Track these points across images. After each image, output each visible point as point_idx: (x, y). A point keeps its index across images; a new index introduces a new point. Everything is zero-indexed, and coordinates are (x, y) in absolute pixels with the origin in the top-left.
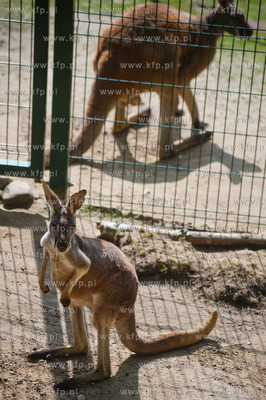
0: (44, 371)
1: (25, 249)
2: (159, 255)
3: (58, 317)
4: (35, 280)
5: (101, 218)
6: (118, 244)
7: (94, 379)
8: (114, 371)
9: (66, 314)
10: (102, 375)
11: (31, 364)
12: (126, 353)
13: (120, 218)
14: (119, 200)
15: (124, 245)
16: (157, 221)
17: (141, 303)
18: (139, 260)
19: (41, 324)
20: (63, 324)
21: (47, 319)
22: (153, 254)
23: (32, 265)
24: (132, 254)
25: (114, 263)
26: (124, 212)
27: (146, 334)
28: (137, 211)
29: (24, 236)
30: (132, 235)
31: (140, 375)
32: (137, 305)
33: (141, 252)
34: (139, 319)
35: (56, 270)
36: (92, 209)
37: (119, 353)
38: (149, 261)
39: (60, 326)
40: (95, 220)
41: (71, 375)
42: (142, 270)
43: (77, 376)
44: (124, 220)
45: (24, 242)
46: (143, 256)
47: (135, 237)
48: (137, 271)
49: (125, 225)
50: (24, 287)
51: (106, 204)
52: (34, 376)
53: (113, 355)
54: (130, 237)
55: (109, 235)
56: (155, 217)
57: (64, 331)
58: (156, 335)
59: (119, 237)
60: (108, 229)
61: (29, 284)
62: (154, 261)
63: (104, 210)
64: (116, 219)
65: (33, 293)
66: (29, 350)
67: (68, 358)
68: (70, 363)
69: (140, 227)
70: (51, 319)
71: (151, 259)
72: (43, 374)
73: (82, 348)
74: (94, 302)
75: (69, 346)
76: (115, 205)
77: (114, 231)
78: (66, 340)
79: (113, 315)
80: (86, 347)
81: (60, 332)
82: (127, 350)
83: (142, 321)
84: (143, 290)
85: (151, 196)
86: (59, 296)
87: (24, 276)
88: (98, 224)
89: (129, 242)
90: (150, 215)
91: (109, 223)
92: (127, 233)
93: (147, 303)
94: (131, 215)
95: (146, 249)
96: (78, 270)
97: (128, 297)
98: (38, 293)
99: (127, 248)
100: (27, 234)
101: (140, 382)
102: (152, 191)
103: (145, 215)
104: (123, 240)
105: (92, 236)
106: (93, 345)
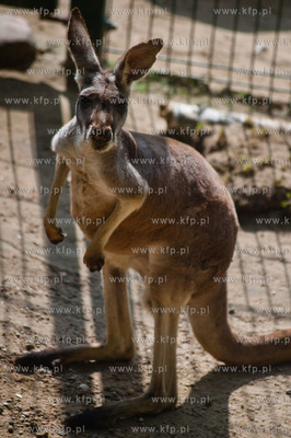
0: (46, 391)
1: (17, 152)
2: (279, 175)
3: (78, 286)
4: (34, 212)
5: (168, 96)
6: (200, 147)
7: (142, 410)
8: (183, 395)
9: (94, 281)
11: (20, 377)
12: (208, 363)
13: (205, 99)
14: (205, 61)
15: (213, 150)
16: (279, 106)
17: (241, 266)
18: (239, 182)
19: (42, 300)
20: (87, 300)
21: (55, 293)
22: (268, 171)
23: (29, 181)
24: (226, 169)
25: (194, 184)
26: (214, 87)
27: (248, 328)
28: (240, 86)
29: (15, 126)
30: (228, 131)
31: (232, 406)
32: (232, 273)
33: (246, 167)
34: (234, 296)
35: (81, 198)
36: (158, 77)
37: (194, 361)
38: (259, 185)
39: (80, 304)
40: (157, 98)
42: (244, 202)
45: (16, 137)
46: (249, 174)
47: (235, 136)
48: (237, 203)
49: (213, 114)
50: (13, 224)
51: (178, 69)
52: (25, 398)
53: (182, 364)
54: (223, 135)
56: (276, 98)
58: (267, 330)
60: (183, 120)
61: (21, 219)
62: (270, 184)
63: (175, 82)
64: (196, 100)
65: (30, 238)
66: (17, 349)
67: (94, 368)
68: (96, 377)
69: (243, 117)
70: (63, 287)
71: (263, 181)
72: (44, 397)
73: (123, 349)
75: (96, 345)
76: (197, 72)
77: (193, 123)
78: (90, 332)
79: (186, 288)
80: (131, 348)
81: (81, 317)
82: (209, 357)
83: (241, 301)
84: (245, 240)
85: (269, 56)
87: (12, 203)
88: (163, 108)
89: (222, 146)
90: (265, 93)
91: (184, 107)
92: (218, 129)
93: (253, 267)
94: (227, 93)
96: (123, 202)
97: (218, 254)
98: (40, 238)
99: (220, 157)
100: (22, 122)
101: (232, 419)
102: (271, 47)
103: (256, 93)
104: (211, 142)
105: (148, 131)
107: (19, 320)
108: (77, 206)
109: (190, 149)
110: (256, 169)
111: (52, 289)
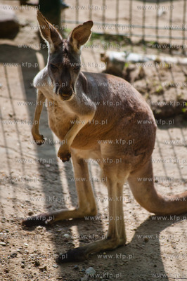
0: (43, 240)
1: (12, 91)
2: (179, 92)
3: (57, 173)
4: (27, 128)
6: (128, 78)
7: (105, 247)
8: (130, 236)
9: (67, 169)
10: (115, 242)
11: (26, 232)
12: (144, 215)
13: (129, 47)
14: (127, 23)
15: (136, 80)
17: (160, 151)
18: (155, 99)
19: (36, 183)
20: (64, 181)
21: (44, 178)
22: (172, 90)
23: (22, 109)
24: (146, 91)
26: (134, 39)
27: (168, 190)
28: (151, 38)
29: (10, 74)
30: (145, 68)
31: (161, 241)
32: (155, 156)
33: (158, 89)
34: (157, 171)
35: (54, 116)
36: (98, 36)
37: (135, 215)
38: (168, 99)
39: (60, 184)
40: (98, 50)
41: (77, 244)
42: (159, 111)
43: (84, 245)
44: (135, 48)
45: (11, 81)
46: (161, 93)
47: (150, 70)
48: (154, 112)
49: (135, 56)
50: (14, 137)
51: (111, 31)
52: (31, 247)
53: (127, 217)
54: (142, 70)
55: (116, 68)
56: (173, 43)
57: (66, 190)
58: (179, 191)
59: (129, 71)
60: (115, 62)
61: (19, 133)
62: (174, 98)
63: (108, 38)
64: (124, 49)
65: (25, 144)
66: (23, 215)
67: (72, 223)
68: (74, 229)
69: (154, 57)
70: (48, 174)
71: (170, 96)
72: (42, 245)
73: (89, 210)
74: (103, 152)
75: (72, 209)
76: (122, 31)
77: (123, 63)
78: (68, 201)
79: (126, 168)
81: (61, 191)
82: (144, 211)
83: (162, 174)
84: (161, 135)
85: (167, 17)
86: (58, 148)
88: (102, 55)
89: (142, 76)
90: (167, 41)
91: (116, 54)
93: (167, 151)
94: (143, 43)
95: (164, 84)
96: (80, 117)
97: (144, 145)
98: (31, 144)
99: (141, 84)
100: (14, 71)
101: (162, 249)
102: (168, 12)
103: (161, 41)
104: (134, 74)
105: (95, 71)
106: (103, 206)
107: (23, 197)
108: (52, 121)
109: (122, 80)
110: (165, 89)
111: (41, 176)
